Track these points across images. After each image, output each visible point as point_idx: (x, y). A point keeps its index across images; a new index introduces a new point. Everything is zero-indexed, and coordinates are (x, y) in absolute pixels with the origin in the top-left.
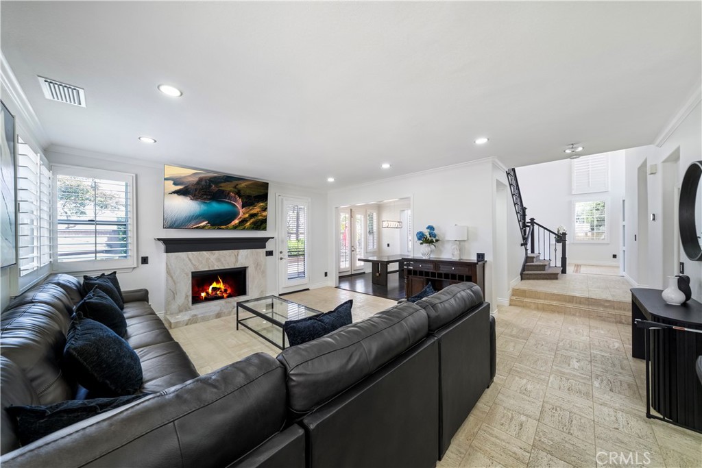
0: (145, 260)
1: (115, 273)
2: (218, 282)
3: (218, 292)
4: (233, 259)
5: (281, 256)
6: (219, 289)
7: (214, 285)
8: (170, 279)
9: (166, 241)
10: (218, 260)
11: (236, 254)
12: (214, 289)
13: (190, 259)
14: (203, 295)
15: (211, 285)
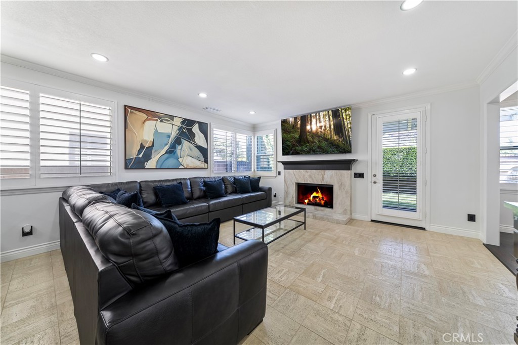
0: (279, 173)
1: (260, 177)
2: (317, 192)
3: (317, 200)
4: (321, 177)
5: (374, 179)
6: (318, 197)
7: (315, 194)
8: (286, 186)
9: (284, 163)
10: (310, 177)
11: (323, 173)
12: (314, 197)
13: (294, 175)
14: (306, 201)
15: (312, 194)
